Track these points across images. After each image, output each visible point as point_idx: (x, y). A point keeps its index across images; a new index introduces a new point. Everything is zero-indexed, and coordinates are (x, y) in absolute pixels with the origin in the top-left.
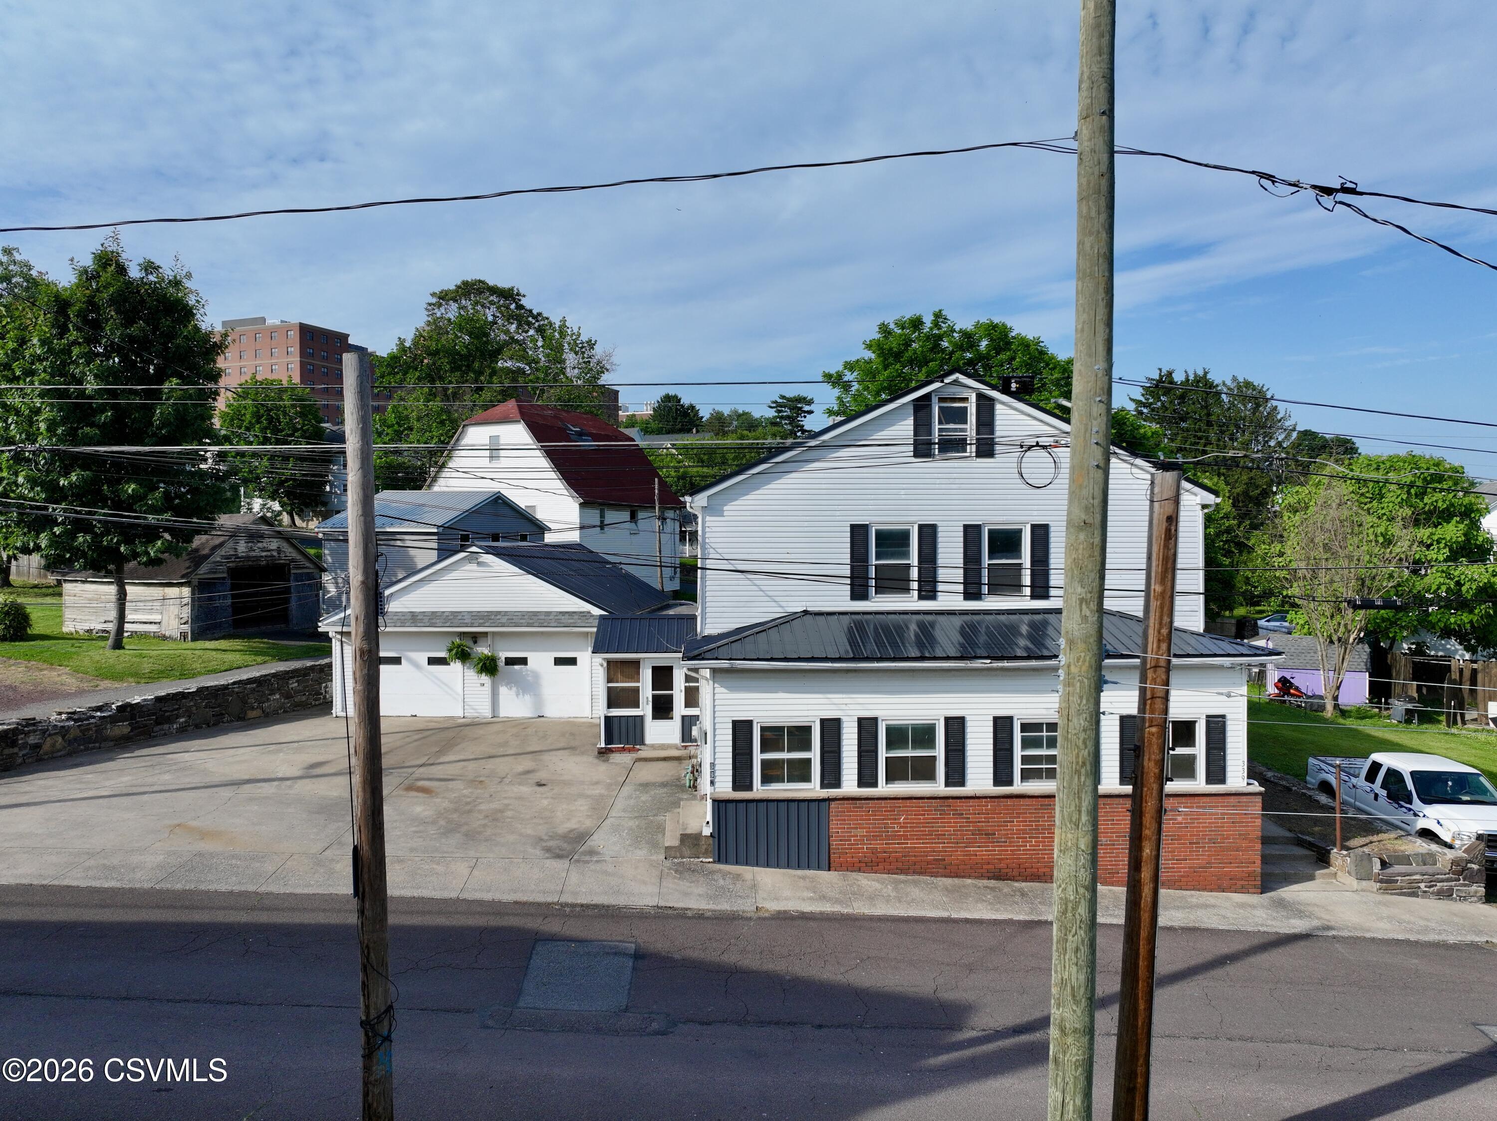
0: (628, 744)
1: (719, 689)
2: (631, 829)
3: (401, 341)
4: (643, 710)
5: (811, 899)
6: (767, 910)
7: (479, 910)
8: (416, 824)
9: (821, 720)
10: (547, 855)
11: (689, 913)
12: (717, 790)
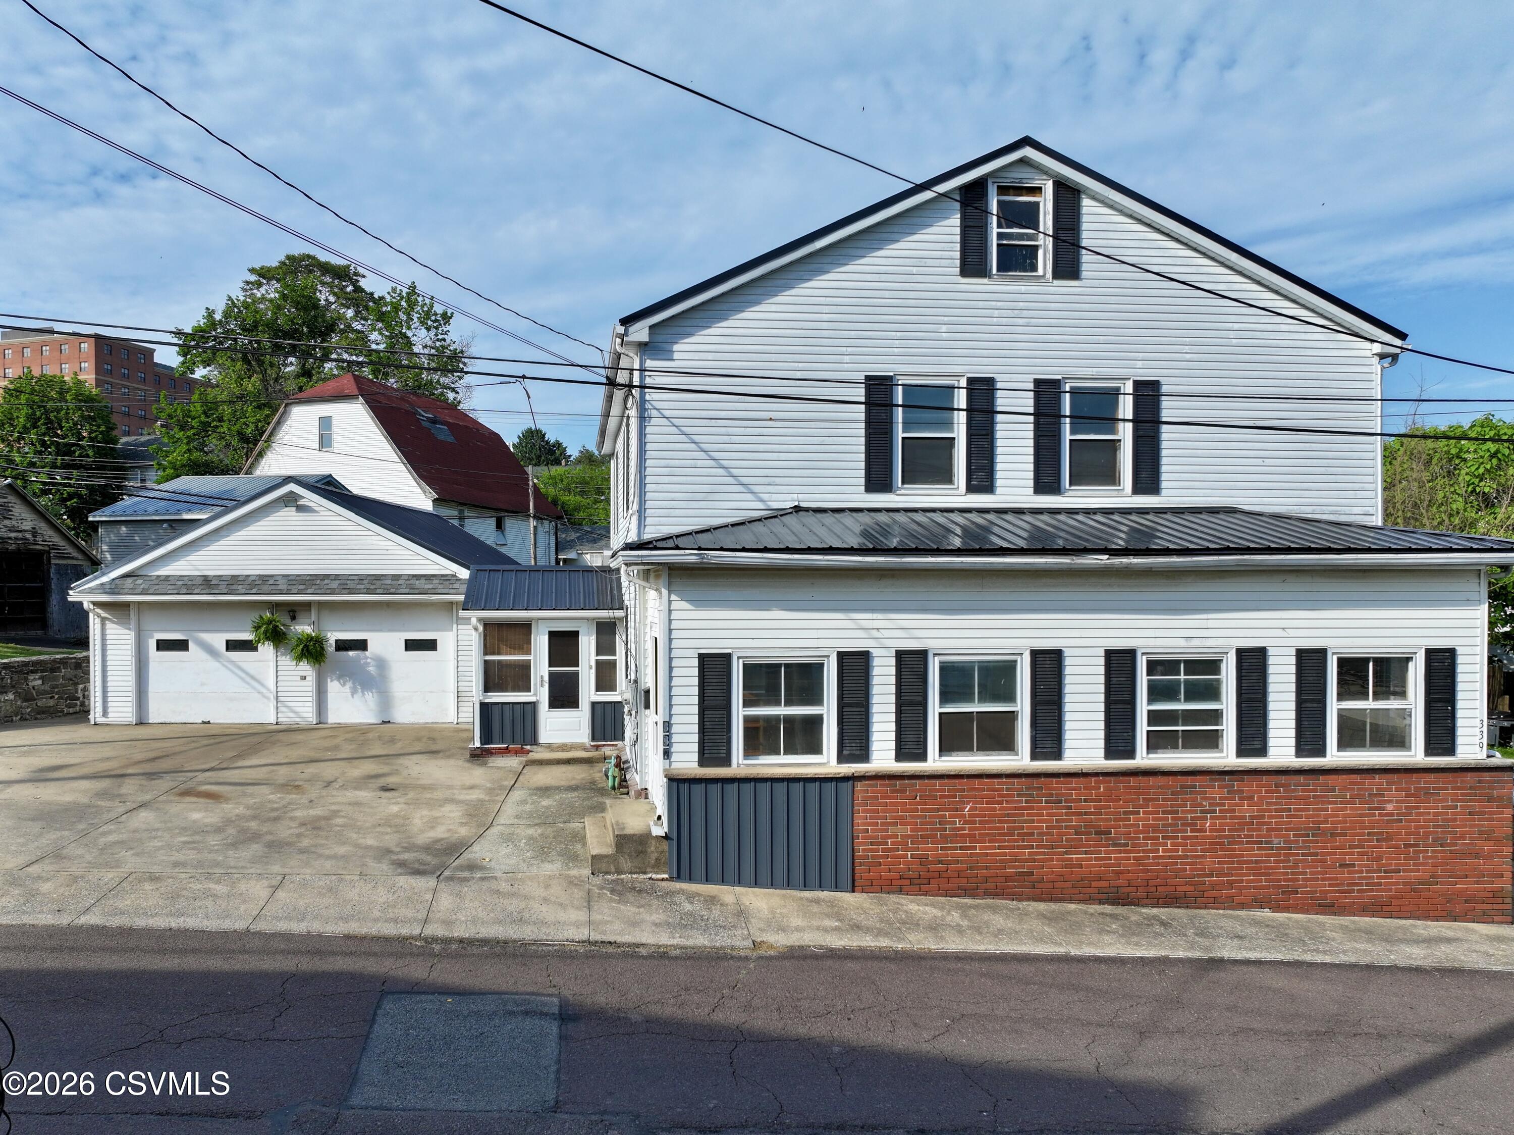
0: (513, 742)
1: (679, 604)
2: (531, 838)
3: (210, 313)
4: (535, 695)
5: (837, 929)
6: (771, 946)
7: (282, 947)
8: (189, 833)
9: (839, 653)
10: (399, 871)
11: (643, 951)
12: (674, 765)
